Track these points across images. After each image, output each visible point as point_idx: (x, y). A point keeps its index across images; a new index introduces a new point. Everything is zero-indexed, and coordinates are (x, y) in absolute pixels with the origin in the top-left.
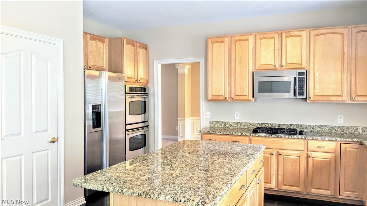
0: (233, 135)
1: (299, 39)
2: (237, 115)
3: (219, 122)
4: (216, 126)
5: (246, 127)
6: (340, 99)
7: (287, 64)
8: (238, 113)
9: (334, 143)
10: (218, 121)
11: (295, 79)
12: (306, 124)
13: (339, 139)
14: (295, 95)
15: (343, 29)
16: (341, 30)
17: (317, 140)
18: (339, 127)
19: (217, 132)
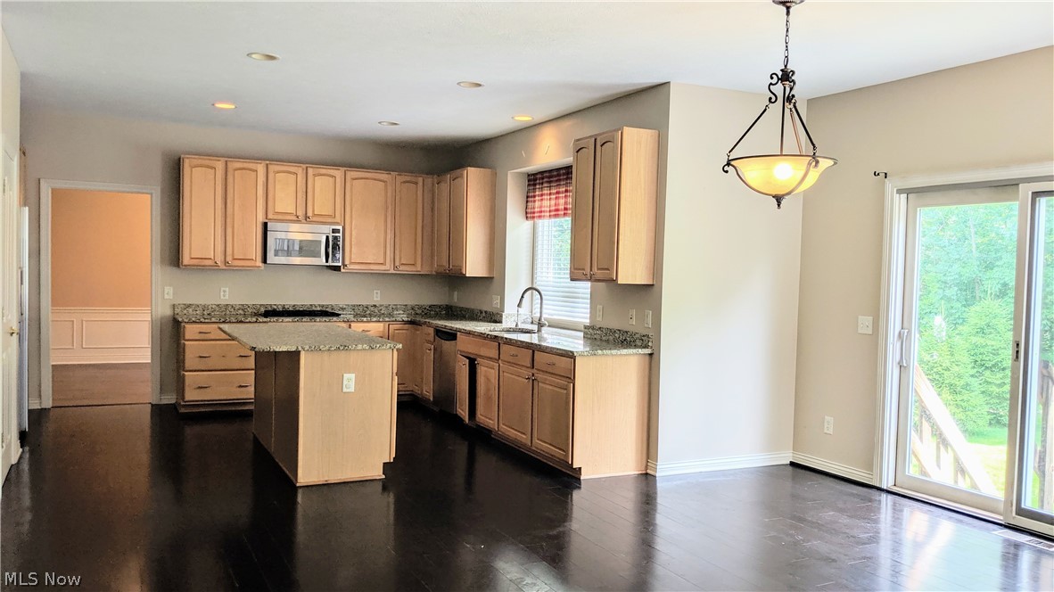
0: (241, 322)
1: (331, 180)
2: (224, 291)
3: (189, 306)
4: (185, 312)
5: (241, 312)
6: (382, 268)
7: (314, 215)
8: (227, 289)
9: (382, 324)
10: (189, 303)
11: (327, 237)
12: (333, 304)
13: (387, 319)
14: (327, 261)
15: (387, 176)
16: (384, 176)
17: (362, 321)
18: (375, 306)
19: (213, 320)
